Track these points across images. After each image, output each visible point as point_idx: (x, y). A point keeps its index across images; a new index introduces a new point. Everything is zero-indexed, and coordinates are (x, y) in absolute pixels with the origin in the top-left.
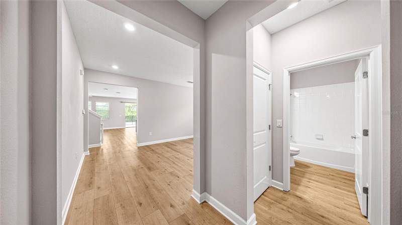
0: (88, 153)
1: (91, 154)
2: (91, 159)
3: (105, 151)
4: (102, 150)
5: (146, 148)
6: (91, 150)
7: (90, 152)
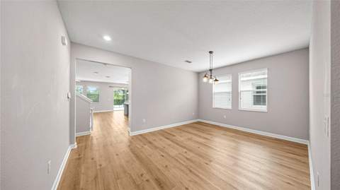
0: (75, 145)
1: (78, 147)
2: (78, 157)
3: (95, 141)
4: (92, 139)
5: (140, 137)
6: (79, 140)
7: (77, 144)
